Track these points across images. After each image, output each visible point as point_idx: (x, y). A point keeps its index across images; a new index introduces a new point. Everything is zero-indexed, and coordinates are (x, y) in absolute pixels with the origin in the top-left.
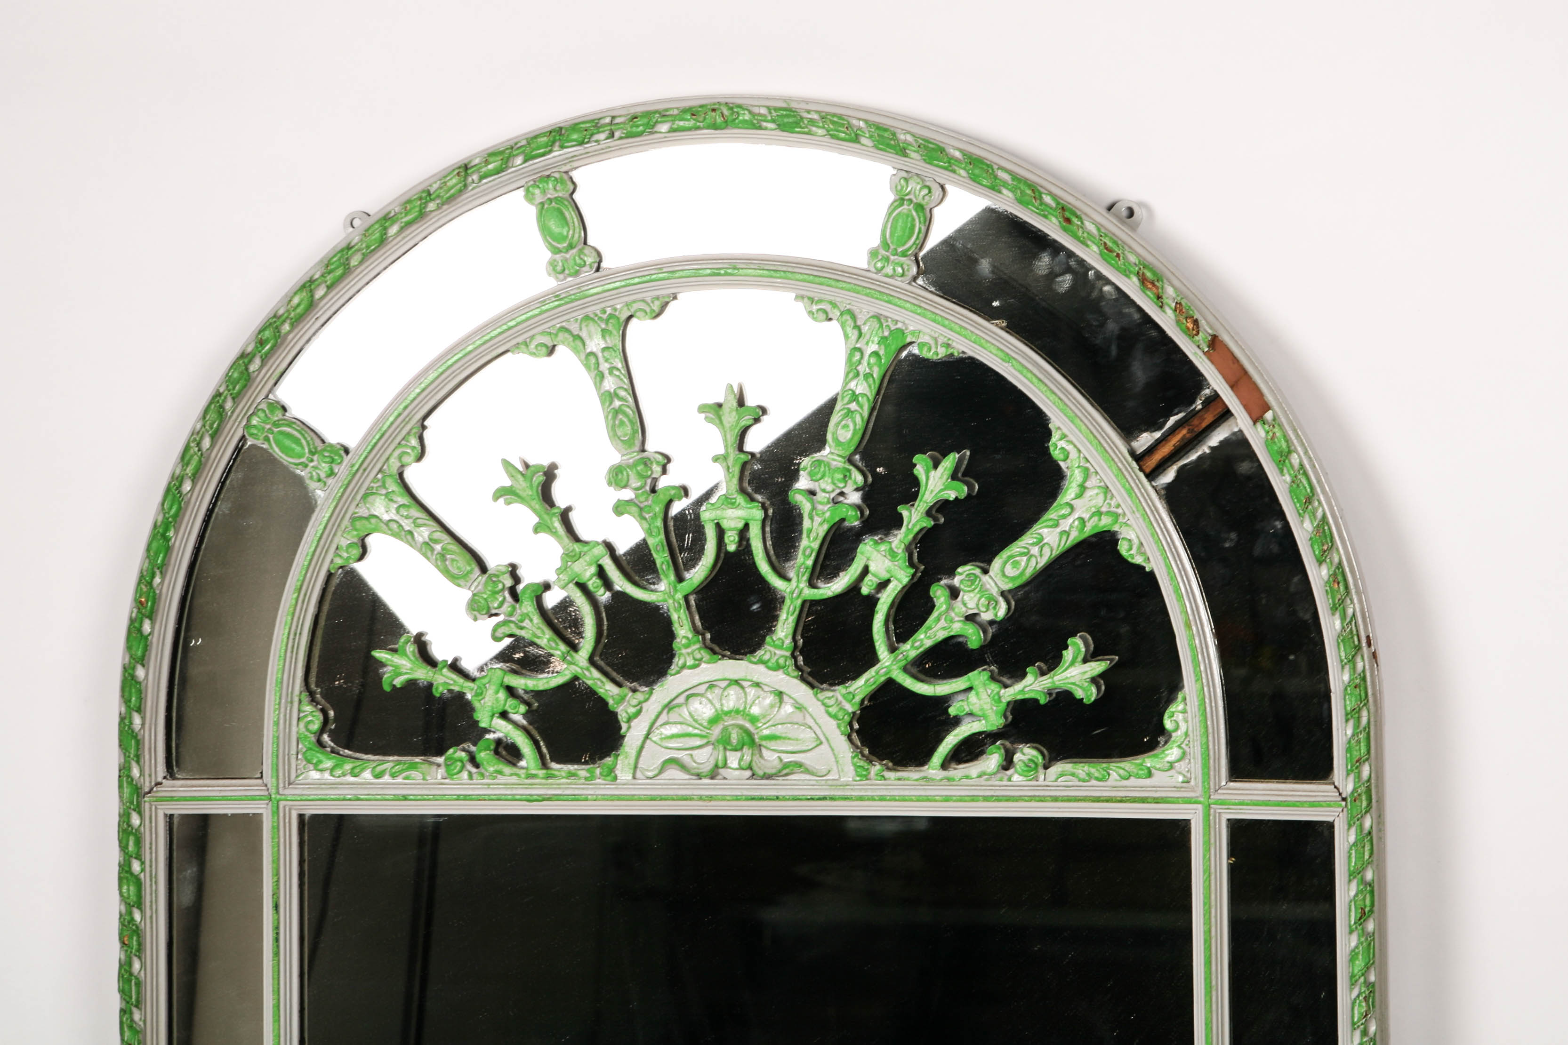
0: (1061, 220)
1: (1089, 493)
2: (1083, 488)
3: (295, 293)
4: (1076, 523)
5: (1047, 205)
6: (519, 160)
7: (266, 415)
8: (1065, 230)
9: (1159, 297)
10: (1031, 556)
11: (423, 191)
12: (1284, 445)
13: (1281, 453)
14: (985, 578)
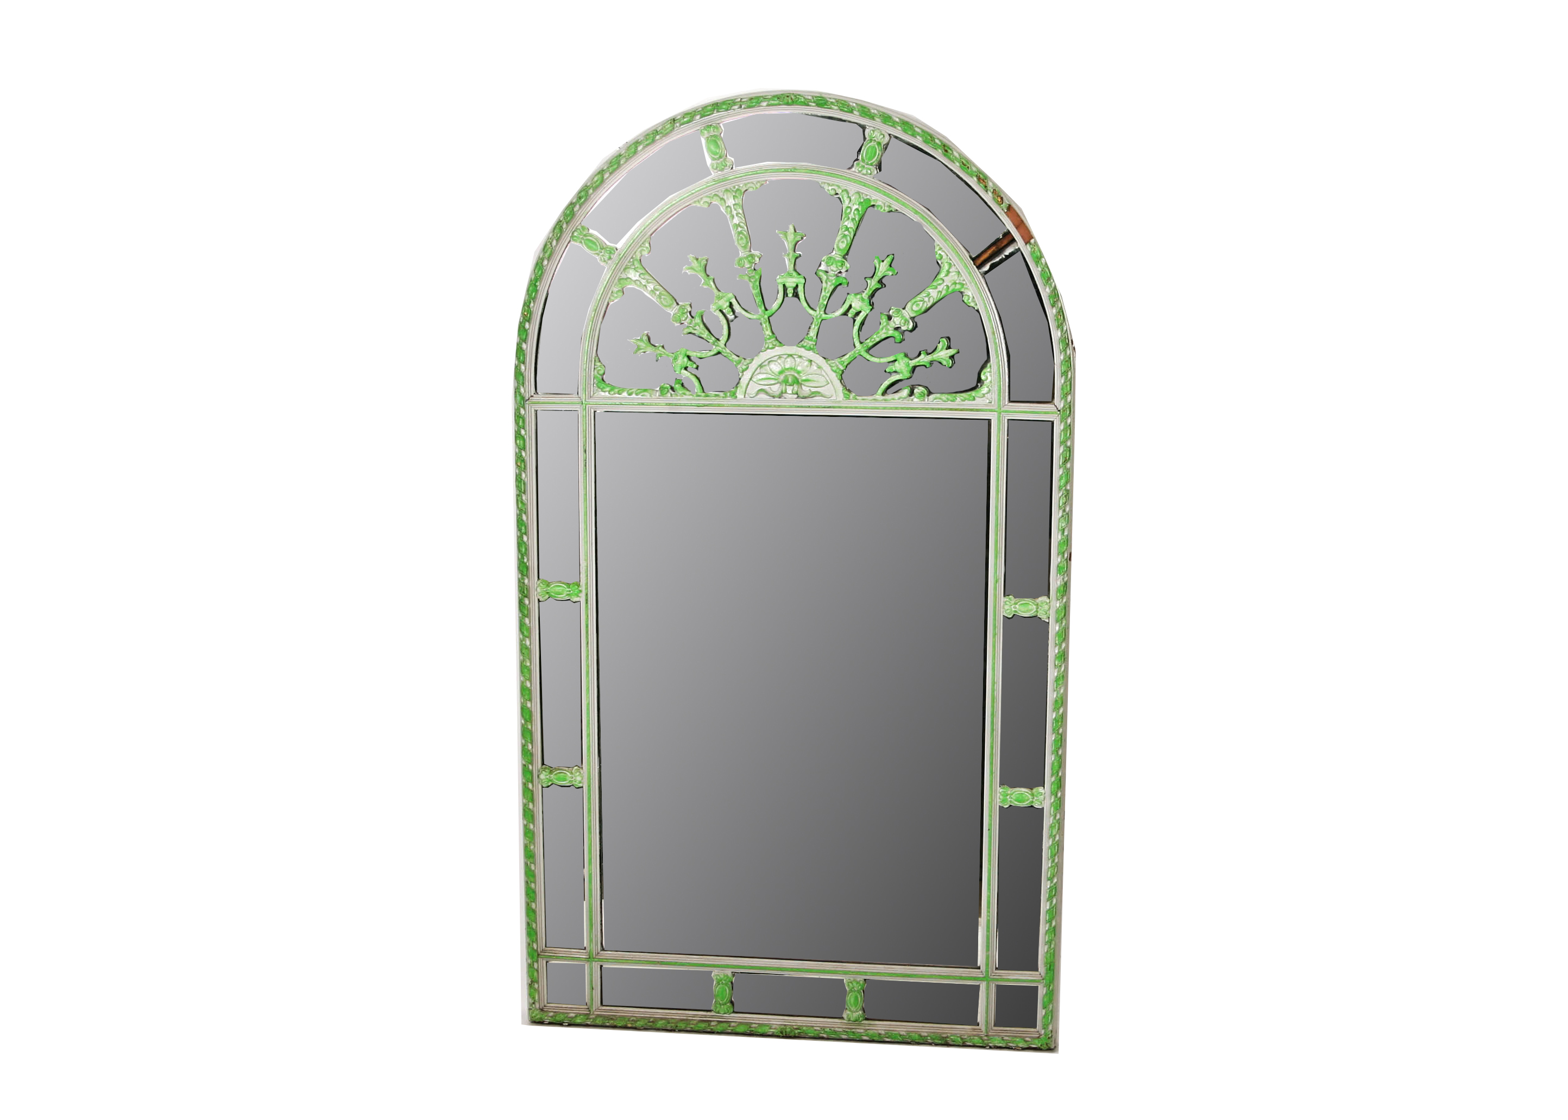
0: (943, 151)
1: (951, 274)
2: (948, 272)
3: (596, 175)
4: (945, 287)
5: (937, 144)
6: (698, 117)
7: (581, 231)
8: (945, 155)
9: (986, 187)
10: (925, 302)
11: (654, 130)
12: (1039, 254)
13: (1037, 258)
14: (904, 311)
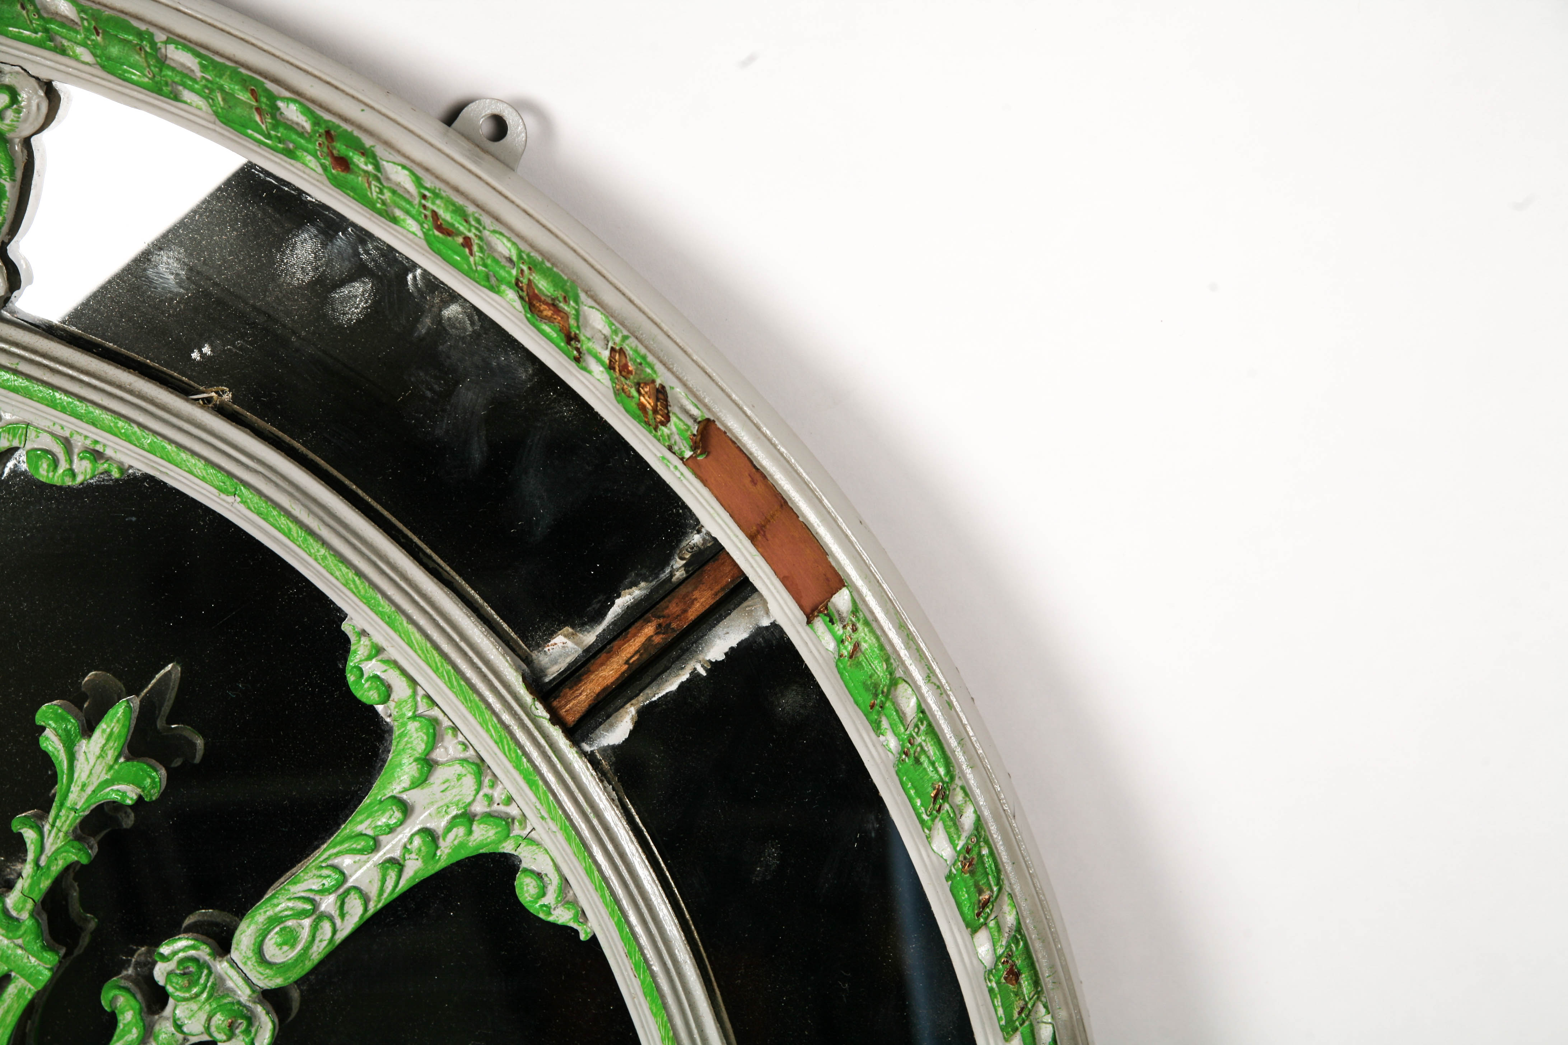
0: (327, 162)
1: (440, 775)
2: (428, 764)
4: (417, 841)
8: (338, 184)
9: (570, 338)
10: (321, 916)
12: (880, 669)
13: (874, 689)
14: (222, 967)
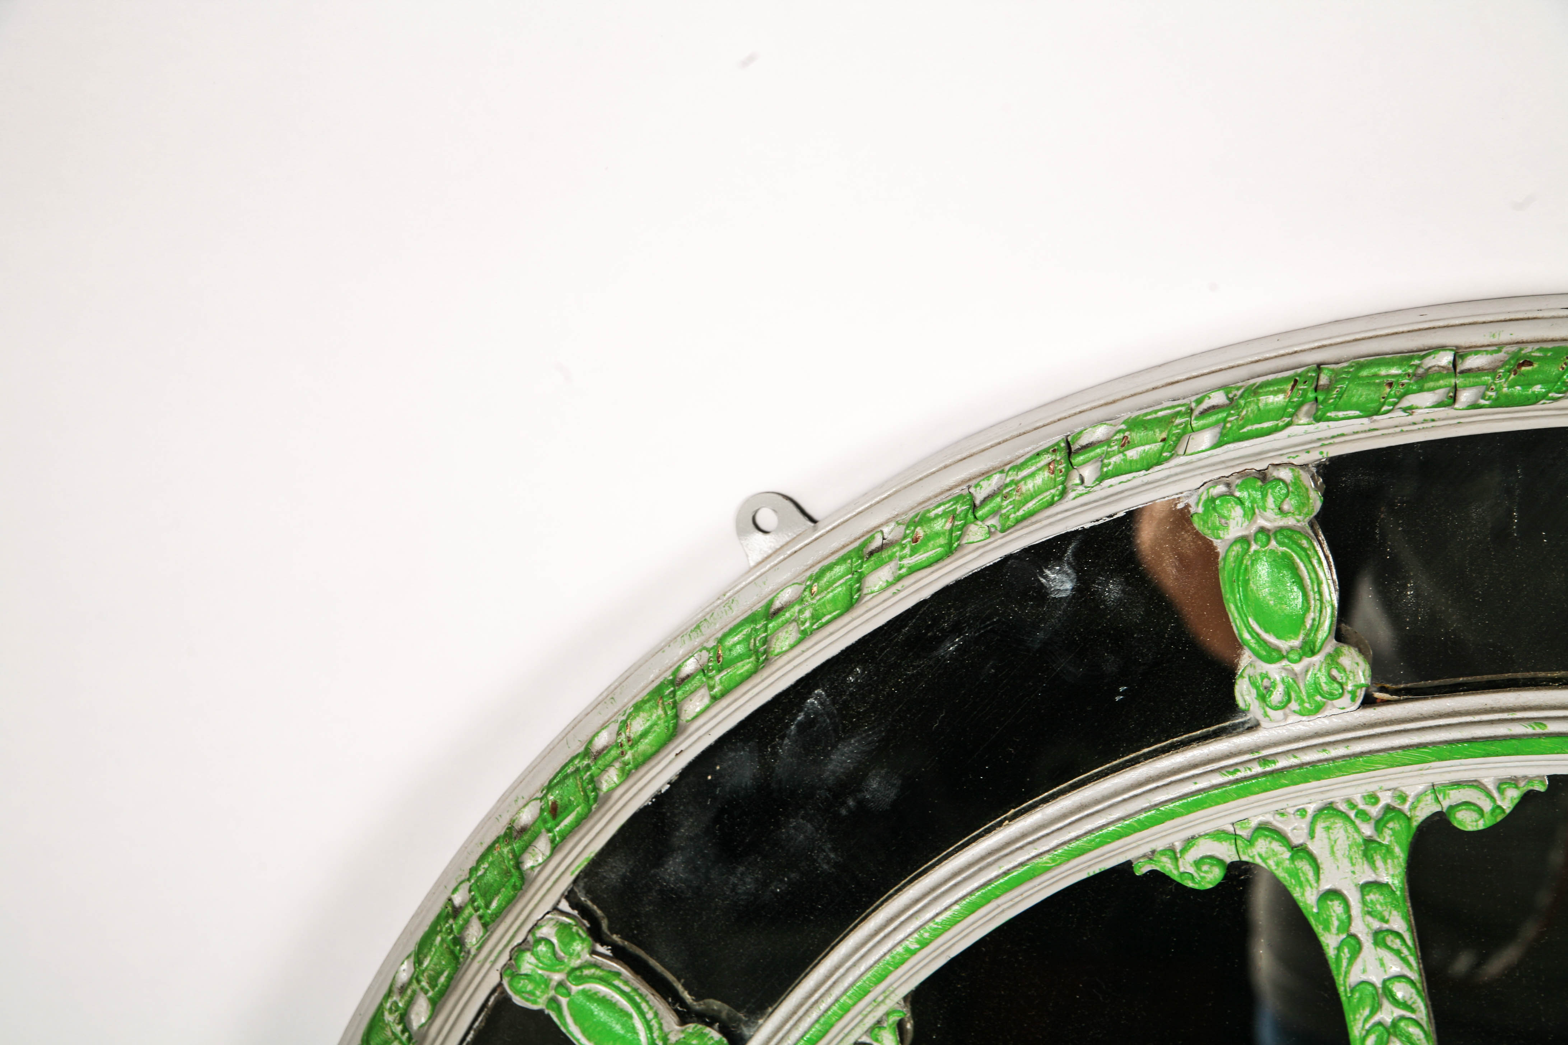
3: (638, 708)
6: (1205, 439)
7: (554, 953)
11: (957, 499)
